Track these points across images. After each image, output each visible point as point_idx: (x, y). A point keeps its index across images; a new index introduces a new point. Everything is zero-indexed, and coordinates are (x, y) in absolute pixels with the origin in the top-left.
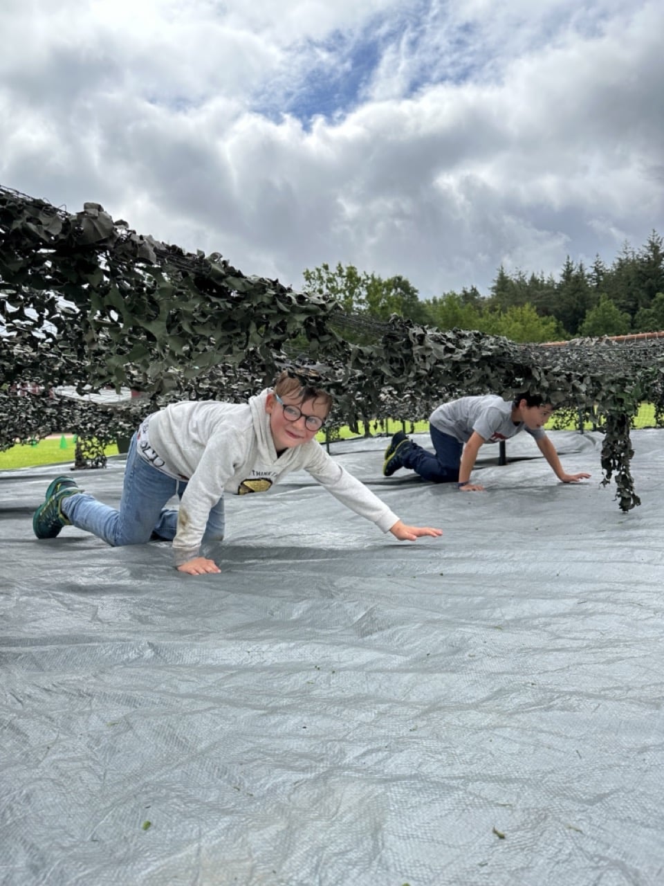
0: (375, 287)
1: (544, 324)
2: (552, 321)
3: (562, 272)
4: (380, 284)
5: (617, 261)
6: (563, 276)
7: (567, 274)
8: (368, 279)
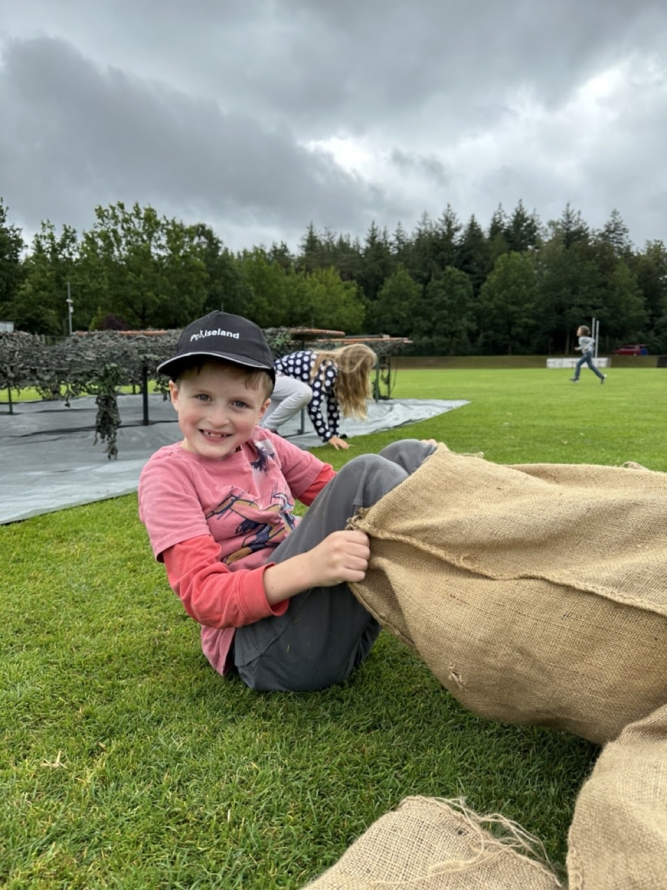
0: (177, 234)
1: (347, 288)
2: (354, 285)
3: (367, 237)
4: (182, 230)
5: (416, 232)
6: (368, 241)
7: (372, 240)
8: (168, 224)
